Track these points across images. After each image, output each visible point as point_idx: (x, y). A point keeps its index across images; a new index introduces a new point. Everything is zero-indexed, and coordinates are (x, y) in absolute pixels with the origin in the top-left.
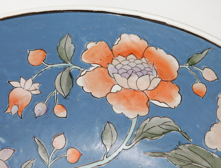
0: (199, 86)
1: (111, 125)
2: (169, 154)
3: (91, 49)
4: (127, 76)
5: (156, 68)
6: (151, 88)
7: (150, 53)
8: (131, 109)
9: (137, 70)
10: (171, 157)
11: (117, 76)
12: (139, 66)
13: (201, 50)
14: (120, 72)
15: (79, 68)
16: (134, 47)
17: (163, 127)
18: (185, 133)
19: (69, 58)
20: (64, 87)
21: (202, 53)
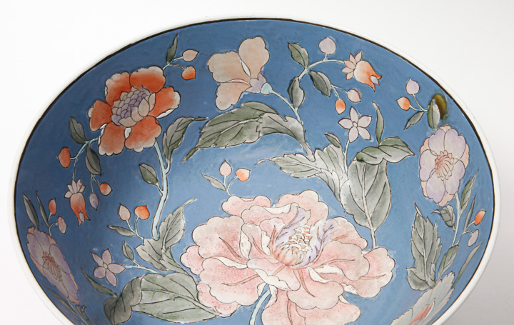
0: (187, 71)
1: (143, 165)
2: (199, 144)
3: (92, 115)
4: (129, 114)
5: (146, 87)
6: (152, 107)
7: (135, 78)
8: (147, 139)
9: (132, 102)
10: (202, 145)
11: (123, 121)
12: (132, 98)
13: (171, 42)
14: (123, 116)
15: (94, 140)
16: (120, 84)
17: (180, 129)
18: (199, 117)
19: (83, 137)
20: (95, 167)
21: (173, 44)
